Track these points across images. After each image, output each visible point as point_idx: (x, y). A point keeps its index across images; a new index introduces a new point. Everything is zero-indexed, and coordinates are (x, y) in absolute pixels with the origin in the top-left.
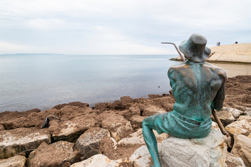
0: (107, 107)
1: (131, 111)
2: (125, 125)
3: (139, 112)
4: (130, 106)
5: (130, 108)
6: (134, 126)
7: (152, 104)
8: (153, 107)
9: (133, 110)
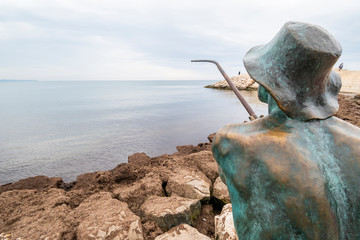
0: (100, 182)
1: (143, 187)
2: (127, 228)
3: (160, 187)
4: (143, 173)
5: (143, 181)
6: (148, 226)
7: (183, 166)
8: (184, 172)
9: (148, 185)
